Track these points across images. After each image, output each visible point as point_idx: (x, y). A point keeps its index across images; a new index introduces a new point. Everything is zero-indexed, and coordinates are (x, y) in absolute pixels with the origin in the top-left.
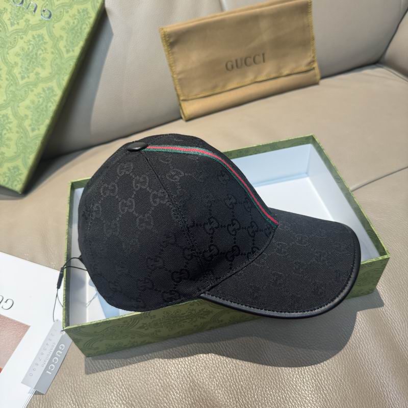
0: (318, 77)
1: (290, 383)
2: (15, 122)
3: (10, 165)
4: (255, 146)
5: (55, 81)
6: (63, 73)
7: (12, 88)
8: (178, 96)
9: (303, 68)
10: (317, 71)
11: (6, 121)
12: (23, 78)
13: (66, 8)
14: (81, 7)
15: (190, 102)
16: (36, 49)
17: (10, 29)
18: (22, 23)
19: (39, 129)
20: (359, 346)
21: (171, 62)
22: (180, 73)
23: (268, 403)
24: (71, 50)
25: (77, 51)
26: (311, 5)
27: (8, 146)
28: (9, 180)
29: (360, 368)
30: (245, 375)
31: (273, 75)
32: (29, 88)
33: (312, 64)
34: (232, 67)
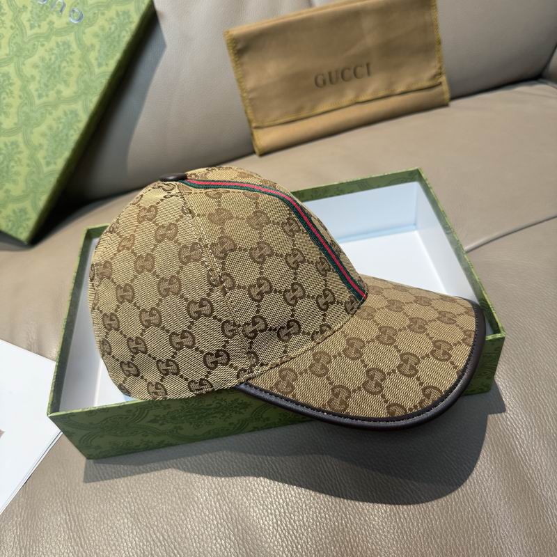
0: (447, 96)
2: (26, 153)
3: (16, 206)
4: (336, 183)
5: (80, 102)
6: (92, 92)
7: (26, 109)
8: (250, 122)
9: (426, 84)
10: (445, 87)
11: (15, 151)
12: (40, 96)
13: (102, 9)
14: (121, 8)
15: (266, 130)
16: (59, 59)
17: (29, 32)
18: (45, 27)
19: (55, 163)
21: (240, 77)
22: (253, 90)
24: (104, 63)
25: (111, 65)
27: (14, 182)
28: (13, 225)
31: (381, 94)
32: (46, 110)
33: (437, 77)
34: (324, 82)
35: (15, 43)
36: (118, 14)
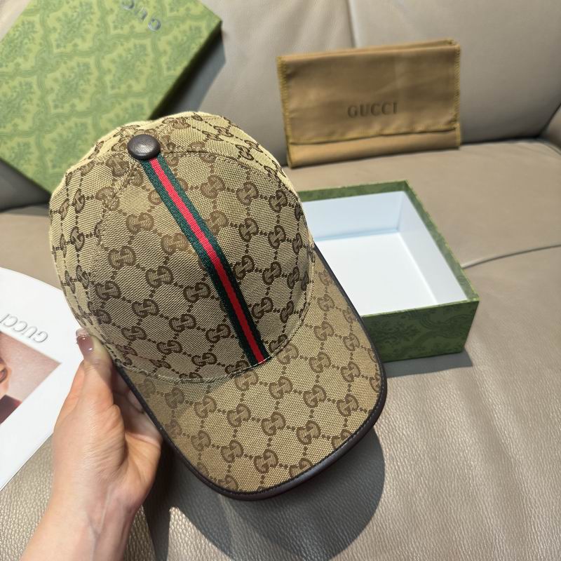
0: (459, 140)
5: (147, 98)
6: (158, 91)
7: (99, 96)
8: (287, 137)
9: (442, 126)
10: (458, 133)
13: (178, 22)
14: (194, 24)
15: (300, 147)
16: (134, 59)
17: (113, 32)
21: (285, 98)
22: (292, 112)
24: (172, 68)
25: (178, 70)
26: (459, 54)
31: (403, 130)
32: (117, 100)
33: (452, 123)
34: (356, 113)
35: (99, 40)
36: (191, 29)
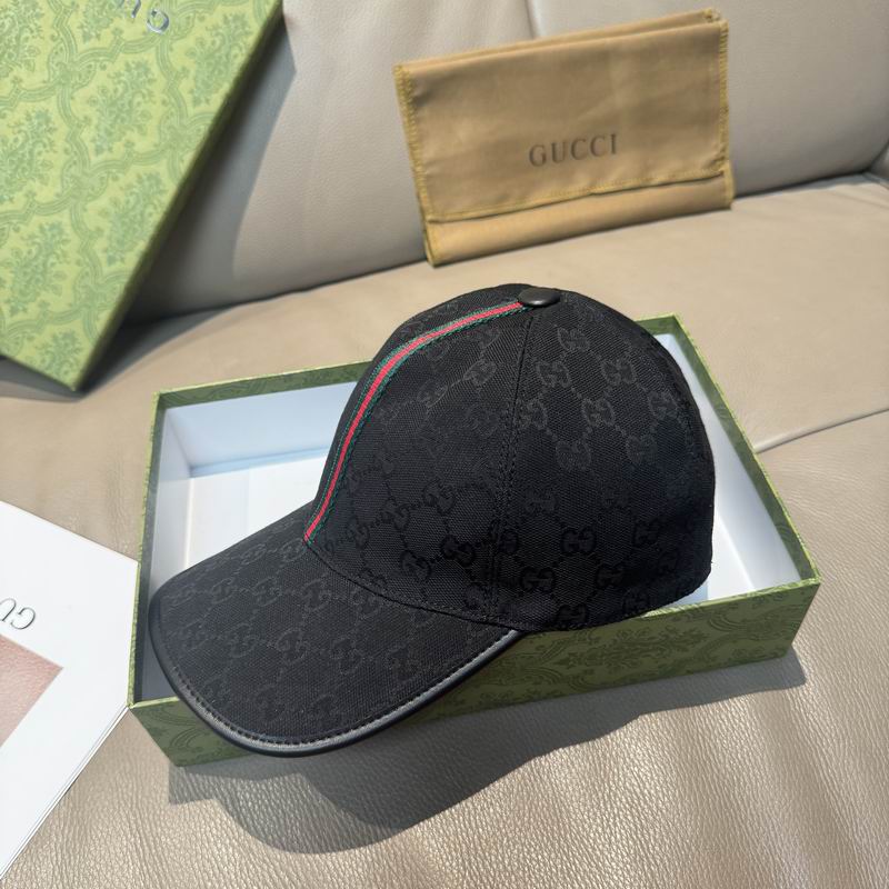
0: (730, 193)
1: (583, 842)
2: (75, 242)
3: (58, 329)
5: (165, 161)
6: (182, 145)
7: (74, 171)
8: (423, 212)
9: (700, 172)
10: (728, 180)
11: (58, 238)
12: (99, 151)
13: (201, 10)
14: (231, 10)
15: (447, 226)
16: (130, 91)
17: (82, 47)
18: (107, 38)
19: (122, 260)
20: (738, 780)
21: (413, 139)
22: (429, 164)
23: (530, 877)
24: (203, 99)
25: (215, 102)
26: (726, 36)
27: (56, 290)
29: (733, 826)
30: (489, 814)
31: (630, 183)
32: (109, 173)
33: (718, 163)
34: (544, 159)
36: (226, 20)
